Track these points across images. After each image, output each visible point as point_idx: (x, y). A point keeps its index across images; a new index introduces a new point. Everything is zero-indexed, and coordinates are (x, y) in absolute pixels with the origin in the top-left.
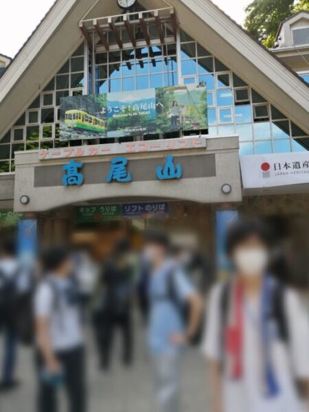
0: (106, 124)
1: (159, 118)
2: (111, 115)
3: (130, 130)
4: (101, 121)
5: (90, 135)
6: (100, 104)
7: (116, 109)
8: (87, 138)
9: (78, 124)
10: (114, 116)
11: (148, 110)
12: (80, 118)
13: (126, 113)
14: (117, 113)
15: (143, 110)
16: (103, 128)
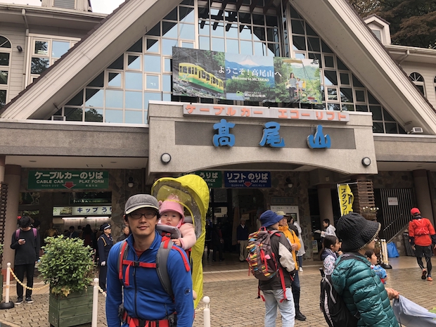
0: (225, 84)
1: (278, 87)
2: (230, 76)
3: (250, 95)
4: (219, 80)
5: (208, 93)
6: (218, 62)
7: (235, 71)
8: (204, 97)
9: (194, 79)
10: (233, 78)
11: (266, 77)
12: (196, 74)
13: (245, 77)
14: (236, 75)
15: (261, 77)
16: (222, 88)
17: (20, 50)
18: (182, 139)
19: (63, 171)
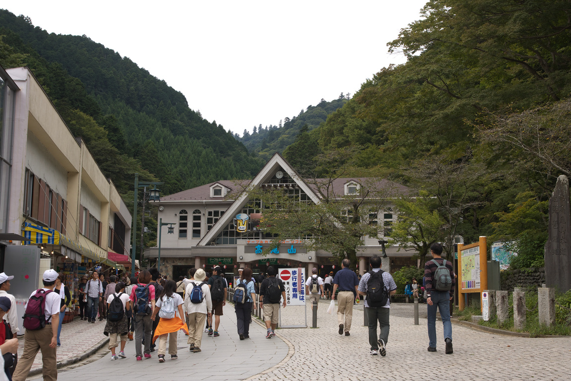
17: (204, 214)
18: (246, 251)
19: (218, 258)
